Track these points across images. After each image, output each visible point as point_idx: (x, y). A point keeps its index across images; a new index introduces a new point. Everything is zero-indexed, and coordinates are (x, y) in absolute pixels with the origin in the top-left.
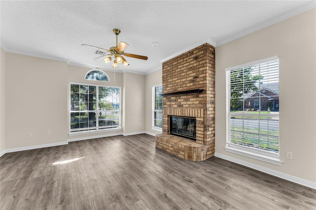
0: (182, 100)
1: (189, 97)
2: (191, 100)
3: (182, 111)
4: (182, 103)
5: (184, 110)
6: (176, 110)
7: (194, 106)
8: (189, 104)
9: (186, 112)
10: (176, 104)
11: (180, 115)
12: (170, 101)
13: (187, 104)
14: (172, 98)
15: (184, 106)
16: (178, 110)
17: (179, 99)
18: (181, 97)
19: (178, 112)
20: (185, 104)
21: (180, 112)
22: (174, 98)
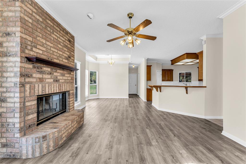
0: (59, 74)
1: (65, 72)
2: (66, 75)
3: (60, 87)
4: (59, 78)
5: (62, 85)
6: (53, 86)
7: (68, 81)
8: (65, 80)
9: (63, 87)
10: (51, 78)
11: (57, 91)
12: (42, 73)
13: (63, 79)
14: (45, 69)
15: (60, 81)
16: (55, 86)
17: (56, 72)
18: (58, 71)
19: (55, 88)
20: (61, 79)
21: (57, 88)
22: (49, 69)
